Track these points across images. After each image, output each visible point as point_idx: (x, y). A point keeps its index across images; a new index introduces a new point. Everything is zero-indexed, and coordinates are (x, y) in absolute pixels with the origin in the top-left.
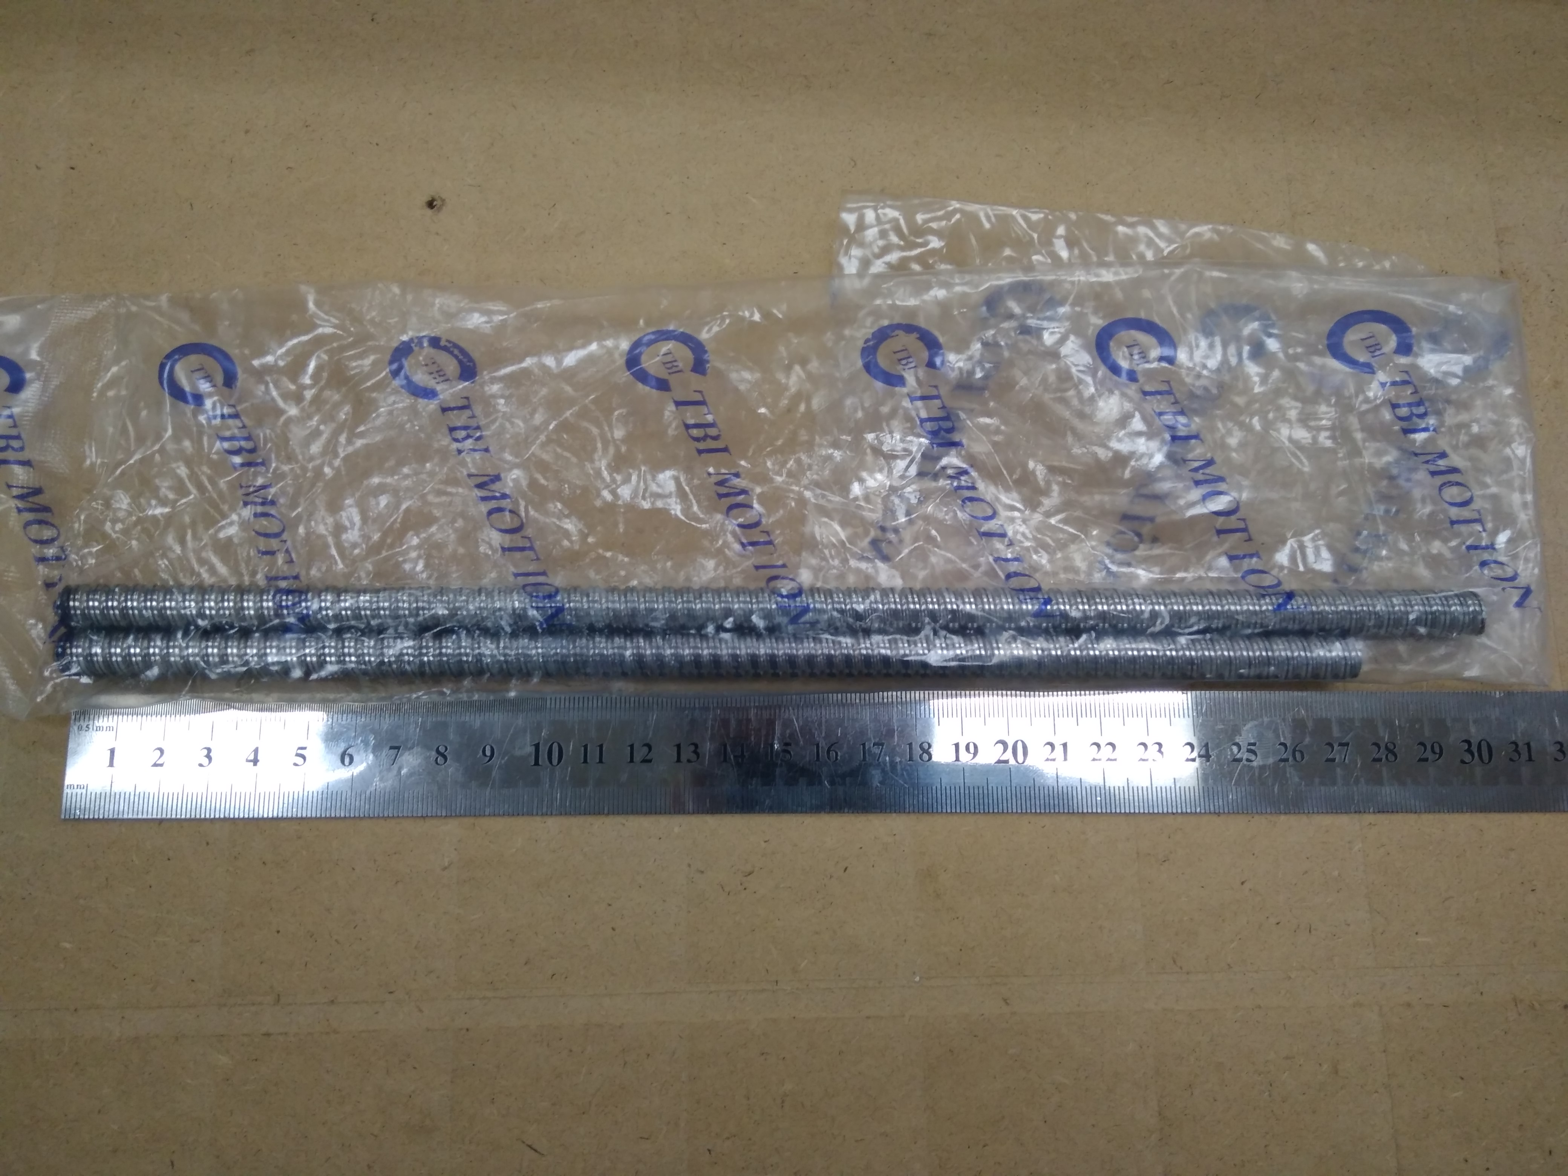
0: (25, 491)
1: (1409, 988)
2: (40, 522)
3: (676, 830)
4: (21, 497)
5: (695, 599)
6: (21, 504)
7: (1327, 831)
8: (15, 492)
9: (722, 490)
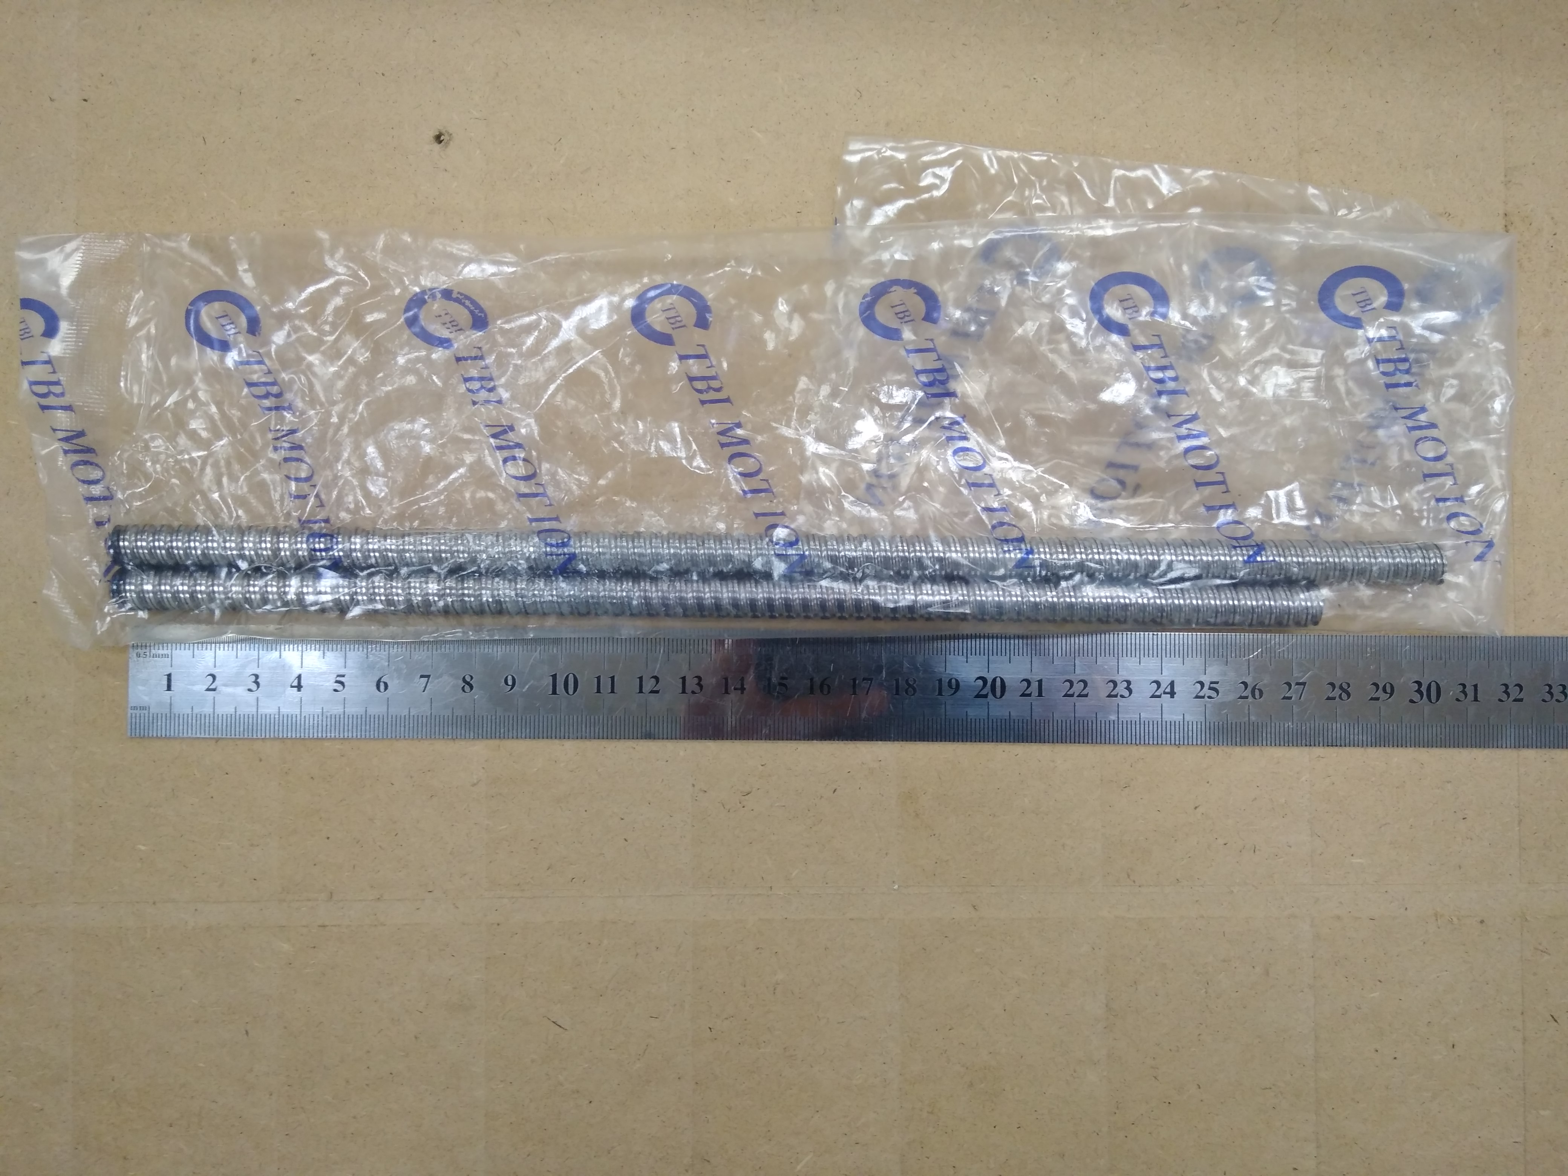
0: (70, 434)
1: (1341, 903)
2: (86, 463)
3: (682, 753)
4: (66, 440)
5: (698, 545)
6: (67, 447)
7: (1278, 763)
8: (62, 435)
9: (724, 440)
